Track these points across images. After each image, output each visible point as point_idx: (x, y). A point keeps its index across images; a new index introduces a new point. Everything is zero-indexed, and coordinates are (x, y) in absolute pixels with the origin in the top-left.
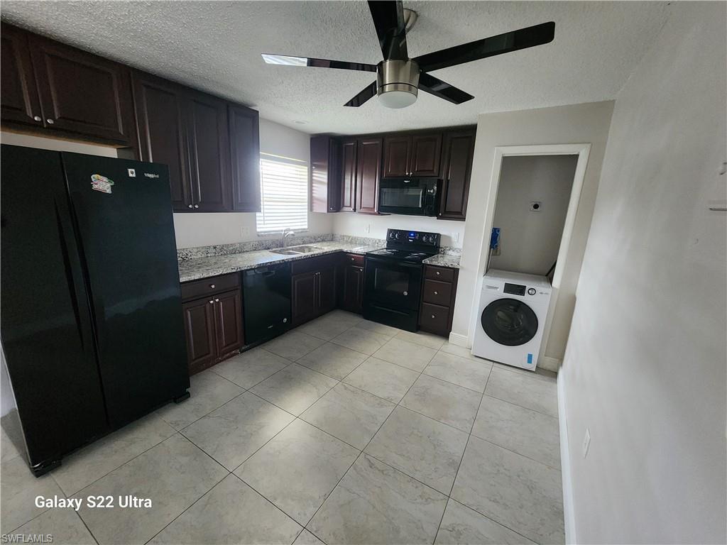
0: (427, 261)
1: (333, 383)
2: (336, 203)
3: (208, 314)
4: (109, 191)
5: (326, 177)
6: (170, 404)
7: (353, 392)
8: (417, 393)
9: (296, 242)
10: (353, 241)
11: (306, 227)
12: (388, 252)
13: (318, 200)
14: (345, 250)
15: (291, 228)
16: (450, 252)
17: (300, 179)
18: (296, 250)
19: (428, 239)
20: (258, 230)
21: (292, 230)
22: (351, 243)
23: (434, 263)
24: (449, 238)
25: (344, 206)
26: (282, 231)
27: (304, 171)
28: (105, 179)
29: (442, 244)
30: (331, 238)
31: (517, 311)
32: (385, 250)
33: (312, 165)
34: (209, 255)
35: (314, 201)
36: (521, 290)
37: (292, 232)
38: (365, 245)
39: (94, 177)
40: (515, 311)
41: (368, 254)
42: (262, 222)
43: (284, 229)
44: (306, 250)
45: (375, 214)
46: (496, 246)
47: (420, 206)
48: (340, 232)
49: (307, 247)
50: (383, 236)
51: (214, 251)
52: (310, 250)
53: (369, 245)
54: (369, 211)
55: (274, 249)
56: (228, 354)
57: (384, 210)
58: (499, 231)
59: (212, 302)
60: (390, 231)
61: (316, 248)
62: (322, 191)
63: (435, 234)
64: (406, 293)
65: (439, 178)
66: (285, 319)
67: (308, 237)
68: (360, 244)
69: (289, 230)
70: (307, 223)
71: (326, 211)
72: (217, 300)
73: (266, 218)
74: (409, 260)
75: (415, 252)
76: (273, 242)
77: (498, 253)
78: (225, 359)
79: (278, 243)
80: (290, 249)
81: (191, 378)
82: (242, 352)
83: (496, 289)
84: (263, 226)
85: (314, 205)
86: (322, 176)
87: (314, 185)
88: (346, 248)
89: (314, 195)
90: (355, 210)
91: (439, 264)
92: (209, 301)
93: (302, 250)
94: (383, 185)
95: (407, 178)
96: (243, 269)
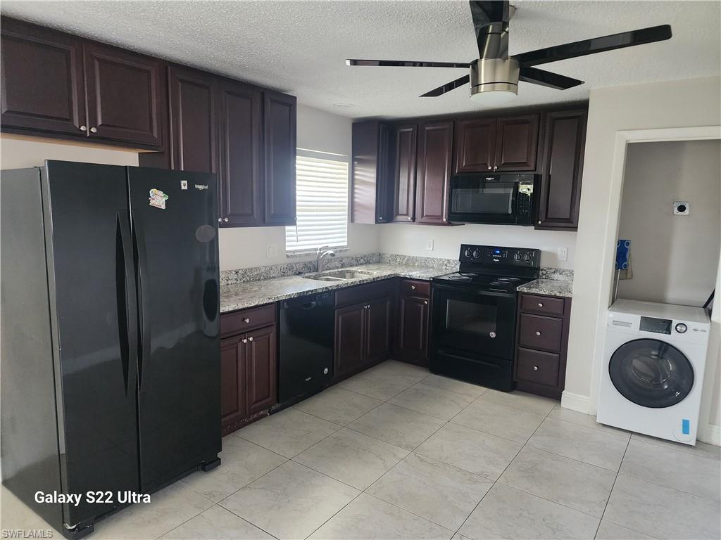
0: (523, 289)
1: (403, 453)
2: (387, 211)
3: (239, 358)
4: (163, 207)
5: (374, 175)
6: (197, 473)
7: (432, 464)
8: (522, 469)
9: (332, 265)
10: (409, 262)
11: (346, 244)
12: (465, 277)
13: (361, 206)
14: (402, 274)
15: (330, 245)
16: (556, 276)
17: (338, 179)
18: (334, 275)
19: (521, 258)
20: (287, 249)
21: (331, 248)
22: (407, 265)
23: (534, 291)
24: (553, 255)
25: (398, 214)
26: (316, 250)
27: (343, 168)
28: (161, 193)
29: (544, 264)
30: (378, 259)
31: (662, 358)
32: (458, 275)
33: (354, 160)
34: (229, 282)
35: (356, 208)
36: (666, 326)
37: (331, 252)
38: (427, 267)
39: (153, 192)
40: (660, 357)
41: (436, 281)
42: (295, 238)
43: (320, 246)
44: (348, 275)
45: (443, 224)
46: (626, 266)
47: (510, 212)
48: (390, 250)
49: (348, 272)
50: (455, 256)
51: (236, 276)
52: (352, 275)
53: (433, 267)
54: (434, 221)
55: (307, 275)
56: (255, 416)
57: (457, 217)
58: (628, 244)
59: (245, 341)
60: (464, 247)
61: (362, 272)
62: (368, 195)
63: (533, 250)
64: (493, 335)
65: (536, 173)
66: (326, 370)
67: (347, 258)
68: (421, 267)
69: (327, 248)
70: (346, 239)
71: (373, 221)
72: (251, 339)
73: (299, 233)
74: (495, 287)
75: (505, 277)
76: (305, 265)
77: (629, 276)
78: (251, 422)
79: (312, 267)
80: (327, 275)
81: (223, 439)
82: (272, 413)
83: (629, 326)
84: (295, 243)
85: (356, 213)
86: (368, 175)
87: (356, 186)
88: (403, 273)
89: (356, 200)
90: (414, 219)
91: (542, 292)
92: (241, 340)
93: (342, 275)
94: (455, 183)
95: (490, 173)
96: (281, 299)
